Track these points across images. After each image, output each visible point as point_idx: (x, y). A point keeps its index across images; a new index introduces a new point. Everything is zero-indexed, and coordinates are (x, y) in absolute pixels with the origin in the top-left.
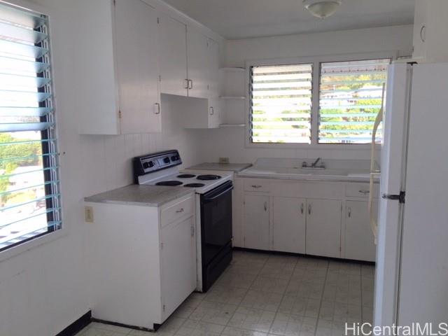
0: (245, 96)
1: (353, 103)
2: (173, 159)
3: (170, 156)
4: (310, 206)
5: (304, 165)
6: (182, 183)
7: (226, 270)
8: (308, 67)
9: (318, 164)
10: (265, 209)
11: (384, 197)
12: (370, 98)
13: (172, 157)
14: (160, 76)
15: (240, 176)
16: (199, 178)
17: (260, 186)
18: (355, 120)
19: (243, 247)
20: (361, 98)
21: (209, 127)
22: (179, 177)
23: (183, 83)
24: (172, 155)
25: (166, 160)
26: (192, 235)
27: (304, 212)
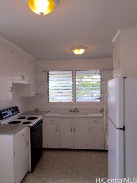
0: (46, 83)
1: (80, 84)
2: (16, 111)
3: (14, 109)
4: (74, 128)
5: (71, 111)
6: (21, 122)
7: (40, 160)
8: (71, 72)
9: (76, 110)
10: (56, 130)
11: (117, 128)
12: (86, 81)
13: (15, 110)
14: (12, 75)
15: (45, 117)
16: (28, 119)
17: (54, 121)
18: (81, 90)
19: (47, 148)
20: (83, 81)
21: (31, 96)
22: (18, 119)
23: (21, 78)
24: (15, 109)
25: (13, 112)
26: (27, 146)
27: (72, 131)
